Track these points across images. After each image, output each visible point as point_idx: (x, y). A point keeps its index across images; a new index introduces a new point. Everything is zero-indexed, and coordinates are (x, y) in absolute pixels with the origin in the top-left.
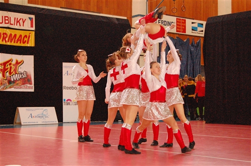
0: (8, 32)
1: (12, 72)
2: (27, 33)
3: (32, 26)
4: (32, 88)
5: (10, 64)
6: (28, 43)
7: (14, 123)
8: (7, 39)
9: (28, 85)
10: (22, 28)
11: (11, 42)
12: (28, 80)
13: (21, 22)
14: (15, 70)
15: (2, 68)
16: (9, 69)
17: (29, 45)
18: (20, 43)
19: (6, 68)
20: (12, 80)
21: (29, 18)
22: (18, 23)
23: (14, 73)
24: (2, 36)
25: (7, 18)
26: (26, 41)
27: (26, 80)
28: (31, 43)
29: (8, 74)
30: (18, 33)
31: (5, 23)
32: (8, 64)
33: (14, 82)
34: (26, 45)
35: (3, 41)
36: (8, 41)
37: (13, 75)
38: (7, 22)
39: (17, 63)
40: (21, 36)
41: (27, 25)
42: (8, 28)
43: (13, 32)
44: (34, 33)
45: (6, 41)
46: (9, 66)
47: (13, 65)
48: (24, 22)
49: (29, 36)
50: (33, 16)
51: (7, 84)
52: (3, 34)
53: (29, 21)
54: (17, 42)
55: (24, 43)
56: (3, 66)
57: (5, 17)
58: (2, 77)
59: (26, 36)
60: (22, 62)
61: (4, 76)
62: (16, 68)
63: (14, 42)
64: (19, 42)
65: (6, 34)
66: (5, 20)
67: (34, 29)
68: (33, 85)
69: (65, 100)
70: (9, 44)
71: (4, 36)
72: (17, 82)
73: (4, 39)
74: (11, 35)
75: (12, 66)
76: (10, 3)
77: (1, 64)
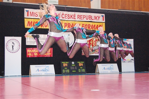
0: (91, 24)
1: (93, 45)
2: (101, 24)
3: (103, 20)
5: (92, 41)
7: (95, 72)
8: (90, 28)
10: (98, 21)
11: (93, 29)
13: (98, 18)
14: (95, 44)
16: (92, 44)
20: (94, 49)
21: (102, 16)
22: (96, 19)
23: (94, 45)
24: (88, 26)
25: (90, 17)
28: (104, 29)
29: (91, 46)
30: (96, 24)
31: (89, 19)
32: (91, 41)
33: (95, 50)
38: (90, 18)
39: (96, 40)
40: (98, 25)
41: (101, 20)
42: (91, 22)
43: (94, 24)
44: (104, 23)
46: (92, 42)
48: (99, 18)
49: (102, 25)
50: (104, 15)
51: (91, 52)
52: (89, 25)
53: (102, 17)
54: (96, 29)
56: (89, 42)
57: (89, 16)
59: (100, 26)
62: (95, 43)
65: (90, 25)
66: (89, 17)
67: (104, 21)
69: (122, 60)
71: (89, 26)
72: (97, 50)
73: (89, 27)
74: (92, 25)
75: (93, 42)
76: (91, 8)
77: (88, 41)
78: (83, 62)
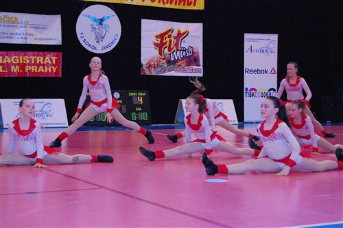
4: (199, 71)
5: (170, 36)
6: (194, 5)
7: (175, 122)
9: (195, 67)
11: (171, 3)
12: (195, 59)
14: (176, 45)
15: (159, 42)
16: (168, 44)
17: (195, 8)
18: (184, 5)
19: (164, 41)
20: (173, 59)
23: (175, 49)
26: (191, 2)
27: (191, 60)
28: (200, 5)
29: (166, 50)
32: (167, 36)
33: (175, 61)
34: (192, 7)
35: (159, 2)
36: (167, 3)
37: (173, 53)
39: (180, 34)
45: (164, 3)
46: (168, 40)
47: (174, 38)
51: (166, 65)
54: (179, 4)
55: (189, 4)
56: (159, 40)
58: (159, 56)
60: (186, 34)
61: (160, 53)
63: (176, 4)
64: (182, 3)
68: (201, 67)
69: (247, 89)
70: (168, 6)
72: (179, 63)
77: (157, 37)
78: (145, 94)
